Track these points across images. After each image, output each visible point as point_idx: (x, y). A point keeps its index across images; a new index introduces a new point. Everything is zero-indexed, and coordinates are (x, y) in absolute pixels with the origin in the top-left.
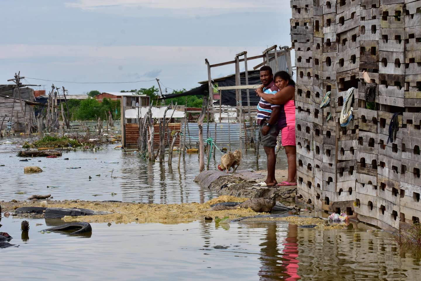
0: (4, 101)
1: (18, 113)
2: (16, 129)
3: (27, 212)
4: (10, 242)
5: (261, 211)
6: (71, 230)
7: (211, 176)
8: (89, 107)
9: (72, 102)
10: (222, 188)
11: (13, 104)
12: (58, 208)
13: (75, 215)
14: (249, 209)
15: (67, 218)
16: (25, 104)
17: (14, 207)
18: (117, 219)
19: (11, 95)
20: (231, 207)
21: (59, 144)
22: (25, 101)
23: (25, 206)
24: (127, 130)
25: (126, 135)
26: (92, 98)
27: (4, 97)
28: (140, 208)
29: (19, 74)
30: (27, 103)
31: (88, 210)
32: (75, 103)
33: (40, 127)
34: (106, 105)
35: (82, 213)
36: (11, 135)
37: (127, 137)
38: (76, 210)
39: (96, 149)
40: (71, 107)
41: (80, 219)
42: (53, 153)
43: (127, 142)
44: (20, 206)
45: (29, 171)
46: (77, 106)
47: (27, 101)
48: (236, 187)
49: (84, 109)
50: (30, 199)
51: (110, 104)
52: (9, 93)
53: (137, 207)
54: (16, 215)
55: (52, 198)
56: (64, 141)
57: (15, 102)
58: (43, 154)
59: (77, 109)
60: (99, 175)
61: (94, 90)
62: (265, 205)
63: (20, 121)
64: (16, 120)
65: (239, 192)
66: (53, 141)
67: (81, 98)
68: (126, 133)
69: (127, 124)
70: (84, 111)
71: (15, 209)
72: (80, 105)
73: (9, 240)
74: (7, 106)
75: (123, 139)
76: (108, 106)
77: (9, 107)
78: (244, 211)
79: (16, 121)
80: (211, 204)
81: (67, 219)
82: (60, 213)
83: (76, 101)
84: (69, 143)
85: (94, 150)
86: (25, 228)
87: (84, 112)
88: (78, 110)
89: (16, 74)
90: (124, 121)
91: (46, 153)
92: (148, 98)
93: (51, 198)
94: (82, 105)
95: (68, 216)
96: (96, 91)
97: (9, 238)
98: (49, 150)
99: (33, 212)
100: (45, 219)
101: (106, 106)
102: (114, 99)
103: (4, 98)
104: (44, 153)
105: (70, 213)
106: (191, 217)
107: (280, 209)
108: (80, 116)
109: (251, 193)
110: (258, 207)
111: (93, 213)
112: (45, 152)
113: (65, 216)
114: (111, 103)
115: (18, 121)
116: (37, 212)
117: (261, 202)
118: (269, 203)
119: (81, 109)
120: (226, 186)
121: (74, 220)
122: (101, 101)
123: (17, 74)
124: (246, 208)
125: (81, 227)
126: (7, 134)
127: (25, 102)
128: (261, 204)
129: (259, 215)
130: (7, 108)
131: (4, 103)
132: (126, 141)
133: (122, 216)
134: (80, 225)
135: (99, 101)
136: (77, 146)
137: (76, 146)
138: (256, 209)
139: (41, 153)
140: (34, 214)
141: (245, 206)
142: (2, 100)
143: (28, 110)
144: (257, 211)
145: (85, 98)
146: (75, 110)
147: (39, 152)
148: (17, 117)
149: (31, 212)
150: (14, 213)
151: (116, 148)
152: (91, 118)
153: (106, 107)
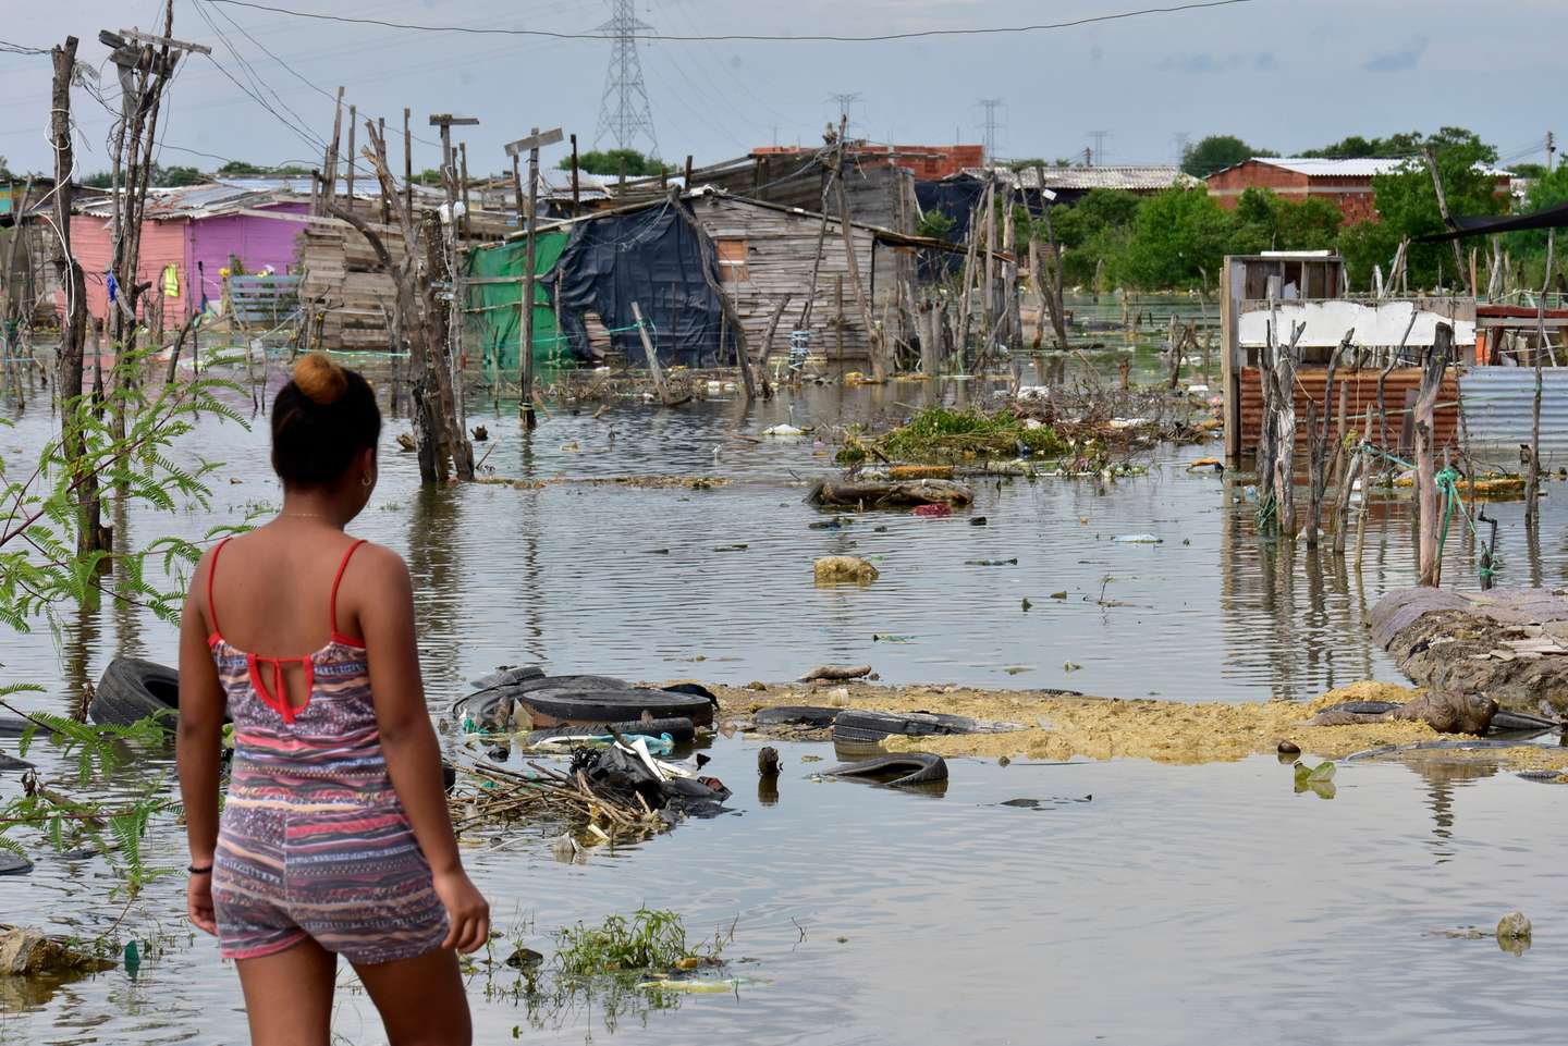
0: (781, 230)
1: (841, 281)
2: (833, 351)
3: (786, 722)
4: (725, 804)
5: (1454, 728)
6: (889, 775)
7: (1403, 608)
8: (1177, 231)
9: (1099, 203)
10: (1413, 651)
11: (816, 241)
12: (870, 710)
13: (919, 734)
14: (1420, 722)
15: (893, 741)
16: (875, 244)
17: (751, 706)
18: (1033, 747)
19: (813, 205)
20: (1368, 717)
21: (979, 446)
22: (871, 230)
23: (785, 705)
24: (1244, 395)
25: (1243, 411)
26: (1194, 181)
27: (783, 211)
28: (1115, 713)
29: (842, 128)
30: (881, 240)
31: (961, 720)
32: (1117, 208)
33: (931, 348)
34: (1256, 222)
35: (940, 728)
36: (809, 380)
37: (1246, 421)
38: (926, 717)
39: (1113, 472)
40: (1095, 228)
41: (930, 746)
42: (939, 493)
43: (1246, 441)
44: (769, 702)
45: (833, 576)
46: (1122, 222)
47: (883, 229)
48: (1445, 650)
49: (1152, 240)
50: (808, 680)
51: (1274, 216)
52: (806, 188)
53: (1105, 711)
54: (752, 730)
55: (875, 677)
56: (1002, 431)
57: (825, 234)
58: (903, 496)
59: (1121, 238)
60: (1063, 596)
61: (1219, 136)
62: (1467, 713)
63: (848, 318)
64: (833, 312)
65: (1447, 669)
66: (958, 430)
67: (1146, 181)
68: (1243, 403)
69: (1248, 368)
70: (1155, 245)
71: (754, 711)
72: (1137, 217)
73: (722, 800)
74: (796, 252)
75: (1228, 431)
76: (1264, 225)
77: (802, 254)
78: (1405, 730)
79: (834, 316)
80: (1324, 706)
81: (893, 744)
82: (875, 727)
83: (1121, 201)
84: (1019, 442)
85: (1106, 474)
86: (770, 768)
87: (1156, 253)
88: (1128, 243)
89: (830, 126)
90: (1234, 357)
91: (916, 492)
92: (1335, 265)
93: (872, 678)
94: (1143, 221)
95: (897, 736)
96: (1231, 138)
97: (723, 792)
98: (924, 481)
99: (803, 720)
100: (836, 743)
101: (1254, 226)
102: (1295, 191)
103: (785, 216)
104: (905, 492)
105: (903, 727)
106: (1241, 743)
107: (1519, 723)
108: (1135, 271)
109: (1478, 674)
110: (1446, 719)
111: (971, 728)
112: (909, 489)
113: (890, 736)
114: (1280, 210)
115: (841, 315)
116: (813, 720)
117: (1456, 705)
118: (1477, 706)
119: (1143, 240)
120: (1424, 646)
121: (913, 747)
122: (1237, 199)
123: (836, 130)
124: (1413, 719)
125: (920, 767)
126: (791, 378)
127: (871, 236)
128: (1454, 710)
129: (1444, 740)
130: (795, 259)
131: (782, 237)
132: (1243, 437)
133: (1047, 738)
134: (918, 762)
135: (1224, 199)
136: (1053, 451)
137: (1046, 453)
138: (1438, 722)
139: (894, 492)
140: (805, 726)
141: (1408, 715)
142: (776, 224)
143: (890, 264)
144: (1440, 730)
145: (1165, 184)
146: (1114, 239)
147: (886, 490)
148: (839, 300)
149: (797, 722)
150: (749, 725)
151: (1196, 469)
152: (1185, 277)
153: (1255, 231)
